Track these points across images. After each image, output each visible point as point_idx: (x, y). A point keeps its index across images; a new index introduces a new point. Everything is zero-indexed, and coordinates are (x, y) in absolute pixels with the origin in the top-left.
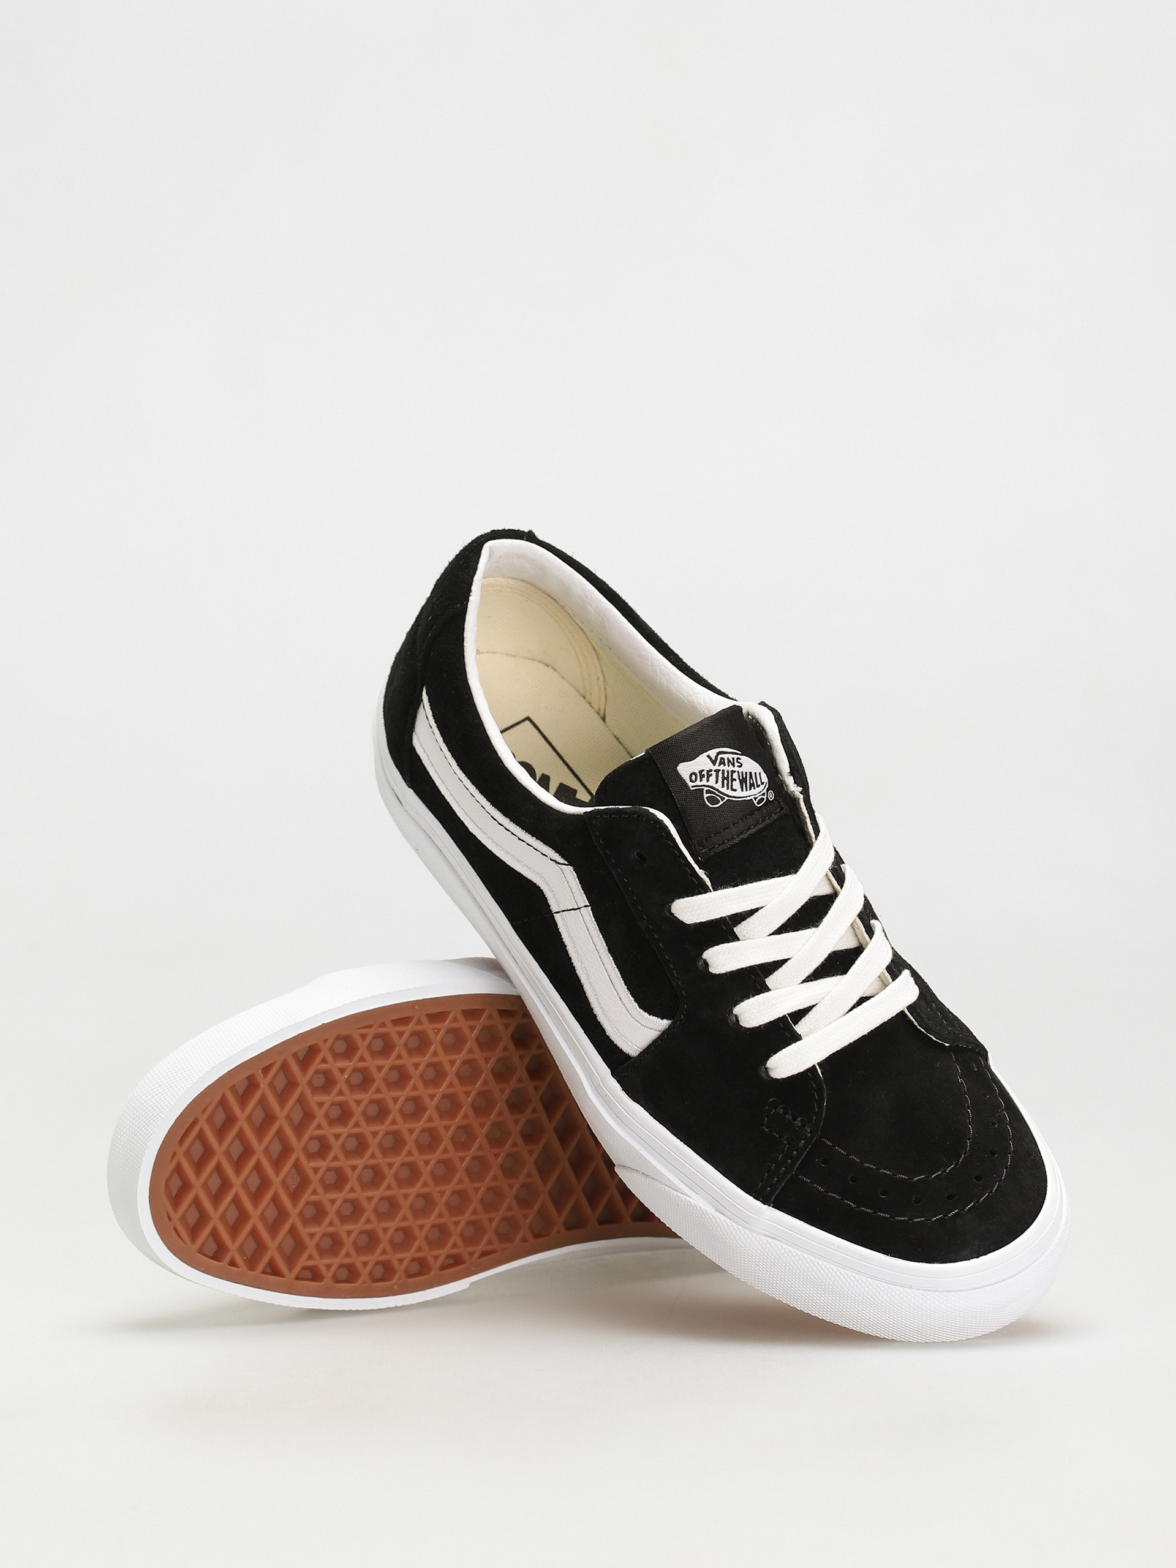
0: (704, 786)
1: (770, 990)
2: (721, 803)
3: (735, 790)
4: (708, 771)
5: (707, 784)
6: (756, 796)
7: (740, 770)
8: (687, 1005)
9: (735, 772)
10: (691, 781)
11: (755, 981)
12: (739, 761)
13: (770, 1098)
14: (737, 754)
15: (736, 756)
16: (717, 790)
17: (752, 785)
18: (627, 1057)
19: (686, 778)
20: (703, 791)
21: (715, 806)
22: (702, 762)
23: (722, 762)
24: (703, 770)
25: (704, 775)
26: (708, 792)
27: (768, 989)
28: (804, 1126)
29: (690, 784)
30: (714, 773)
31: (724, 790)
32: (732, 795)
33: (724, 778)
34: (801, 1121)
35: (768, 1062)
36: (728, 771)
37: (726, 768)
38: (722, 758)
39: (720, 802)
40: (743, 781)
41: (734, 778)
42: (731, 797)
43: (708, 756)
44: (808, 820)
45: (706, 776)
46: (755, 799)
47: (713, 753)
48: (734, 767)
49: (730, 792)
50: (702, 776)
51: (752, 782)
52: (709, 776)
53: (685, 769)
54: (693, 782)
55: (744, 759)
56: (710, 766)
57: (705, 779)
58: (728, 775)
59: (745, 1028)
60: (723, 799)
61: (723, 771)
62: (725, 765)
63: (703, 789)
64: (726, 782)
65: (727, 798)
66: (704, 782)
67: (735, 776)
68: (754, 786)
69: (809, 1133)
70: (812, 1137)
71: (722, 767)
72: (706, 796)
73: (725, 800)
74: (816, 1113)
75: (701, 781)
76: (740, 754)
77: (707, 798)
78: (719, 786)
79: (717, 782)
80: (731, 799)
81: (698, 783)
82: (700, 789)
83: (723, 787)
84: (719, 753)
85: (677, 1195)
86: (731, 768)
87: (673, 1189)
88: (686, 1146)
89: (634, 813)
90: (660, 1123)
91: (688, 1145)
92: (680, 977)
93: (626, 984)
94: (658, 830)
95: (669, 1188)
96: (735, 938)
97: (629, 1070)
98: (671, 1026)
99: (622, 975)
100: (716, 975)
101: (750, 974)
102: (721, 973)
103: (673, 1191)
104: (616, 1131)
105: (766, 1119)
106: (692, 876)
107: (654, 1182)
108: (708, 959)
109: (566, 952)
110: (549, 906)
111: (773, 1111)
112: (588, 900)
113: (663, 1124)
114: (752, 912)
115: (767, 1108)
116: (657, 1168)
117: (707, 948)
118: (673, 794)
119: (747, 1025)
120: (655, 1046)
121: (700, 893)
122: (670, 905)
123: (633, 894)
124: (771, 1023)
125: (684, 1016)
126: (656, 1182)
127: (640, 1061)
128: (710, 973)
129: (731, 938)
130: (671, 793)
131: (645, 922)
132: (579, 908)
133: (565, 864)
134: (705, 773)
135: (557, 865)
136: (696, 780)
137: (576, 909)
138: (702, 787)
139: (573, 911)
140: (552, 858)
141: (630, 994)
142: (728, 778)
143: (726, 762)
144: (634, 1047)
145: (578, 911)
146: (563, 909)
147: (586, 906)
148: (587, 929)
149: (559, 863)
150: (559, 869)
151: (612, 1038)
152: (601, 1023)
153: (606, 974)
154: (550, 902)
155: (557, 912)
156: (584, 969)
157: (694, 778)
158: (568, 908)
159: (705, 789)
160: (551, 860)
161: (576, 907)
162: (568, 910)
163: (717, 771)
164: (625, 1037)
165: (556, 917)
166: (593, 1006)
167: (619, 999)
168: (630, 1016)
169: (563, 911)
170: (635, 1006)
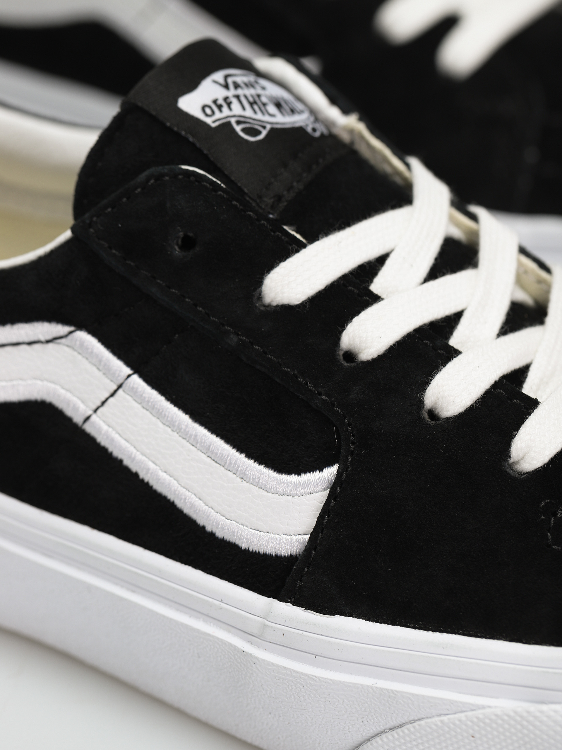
0: (228, 117)
1: (460, 353)
2: (264, 133)
3: (274, 116)
4: (225, 100)
5: (231, 114)
6: (305, 123)
7: (267, 93)
9: (260, 95)
10: (207, 115)
12: (257, 83)
13: (540, 503)
15: (252, 79)
16: (250, 118)
17: (292, 111)
18: (291, 559)
19: (198, 114)
21: (258, 138)
22: (210, 90)
24: (217, 99)
25: (221, 105)
26: (238, 123)
29: (209, 121)
30: (235, 101)
31: (260, 116)
32: (273, 121)
33: (251, 104)
35: (510, 449)
37: (247, 92)
38: (234, 82)
39: (261, 132)
40: (278, 106)
41: (263, 101)
42: (272, 123)
43: (215, 82)
45: (225, 105)
46: (307, 126)
47: (219, 76)
48: (256, 90)
49: (268, 118)
50: (220, 107)
52: (229, 104)
53: (190, 104)
54: (211, 116)
56: (223, 92)
57: (225, 109)
58: (254, 98)
59: (453, 417)
60: (264, 127)
61: (246, 96)
62: (243, 89)
63: (230, 122)
65: (268, 127)
66: (226, 111)
67: (264, 99)
68: (295, 111)
71: (240, 92)
72: (238, 129)
73: (267, 129)
75: (221, 111)
77: (241, 131)
78: (249, 113)
79: (243, 108)
80: (274, 126)
81: (218, 115)
82: (225, 123)
83: (255, 112)
84: (226, 77)
85: (466, 716)
86: (252, 91)
87: (455, 714)
88: (445, 635)
89: (148, 180)
90: (388, 624)
91: (448, 632)
92: (320, 390)
93: (240, 450)
94: (197, 183)
95: (447, 714)
96: (376, 298)
97: (302, 576)
98: (339, 474)
99: (228, 441)
100: (374, 360)
101: (422, 341)
102: (380, 354)
103: (457, 716)
104: (325, 678)
105: (549, 534)
106: (274, 232)
107: (419, 725)
108: (352, 343)
109: (127, 470)
110: (69, 420)
111: (553, 520)
112: (128, 363)
113: (393, 622)
114: (382, 260)
115: (543, 517)
116: (417, 695)
117: (343, 327)
118: (191, 139)
119: (456, 411)
120: (329, 512)
121: (297, 251)
122: (260, 289)
123: (196, 305)
124: (488, 393)
125: (353, 443)
126: (423, 722)
127: (315, 549)
128: (363, 362)
129: (370, 300)
130: (187, 140)
131: (232, 336)
132: (120, 386)
133: (71, 333)
134: (221, 102)
135: (59, 343)
136: (213, 113)
137: (115, 392)
138: (228, 120)
139: (111, 400)
140: (49, 337)
141: (255, 462)
142: (255, 102)
143: (242, 85)
144: (295, 538)
145: (120, 391)
146: (94, 407)
147: (129, 376)
148: (145, 411)
149: (61, 337)
150: (66, 348)
151: (254, 547)
152: (225, 538)
153: (204, 457)
154: (69, 412)
155: (88, 418)
156: (165, 474)
157: (208, 111)
158: (103, 399)
159: (233, 121)
160: (48, 342)
161: (115, 387)
162: (103, 403)
163: (238, 97)
164: (275, 532)
165: (88, 428)
166: (201, 522)
167: (240, 480)
168: (270, 494)
169: (95, 411)
170: (270, 475)
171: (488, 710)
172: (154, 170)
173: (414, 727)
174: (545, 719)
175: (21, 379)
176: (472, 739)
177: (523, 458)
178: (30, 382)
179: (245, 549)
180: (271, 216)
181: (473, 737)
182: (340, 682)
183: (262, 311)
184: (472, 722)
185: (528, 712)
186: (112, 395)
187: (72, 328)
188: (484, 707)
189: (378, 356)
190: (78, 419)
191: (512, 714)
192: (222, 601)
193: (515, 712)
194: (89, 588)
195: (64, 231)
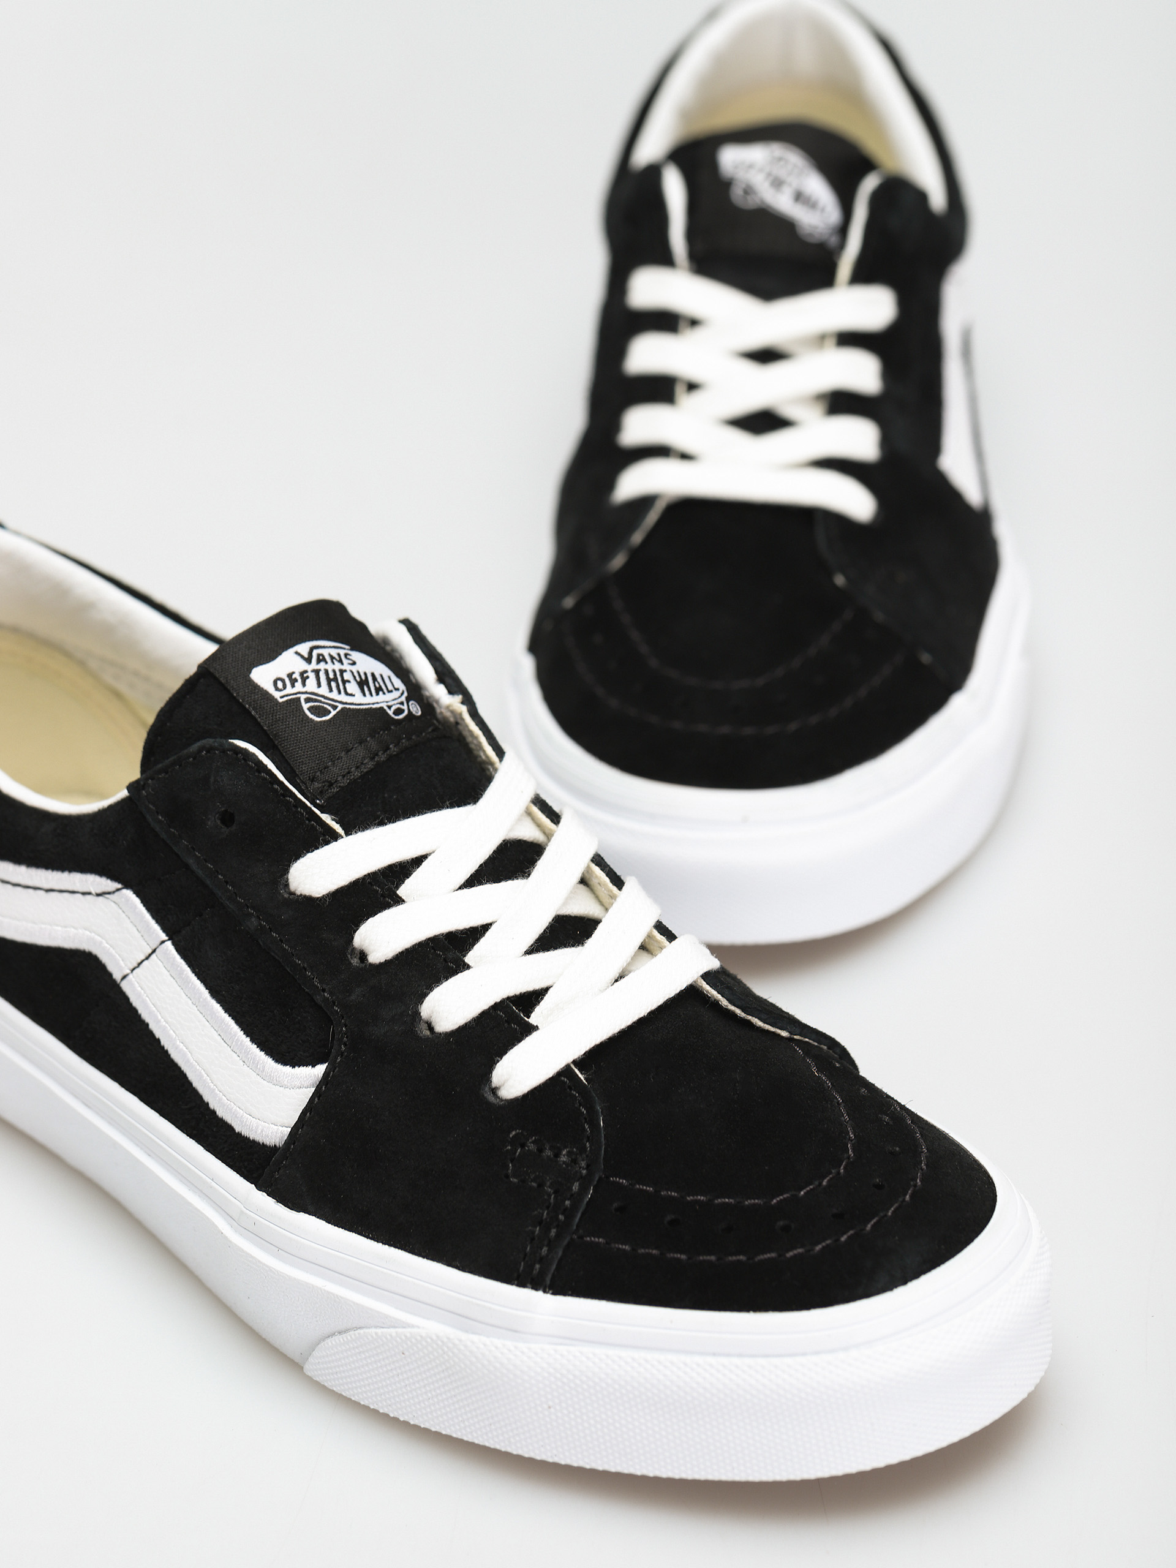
0: (299, 693)
1: (474, 968)
2: (333, 713)
3: (352, 695)
4: (302, 674)
5: (304, 690)
6: (389, 704)
7: (354, 669)
8: (346, 1026)
9: (345, 671)
10: (277, 689)
11: (445, 960)
12: (348, 657)
13: (510, 1132)
14: (344, 649)
15: (342, 652)
16: (322, 696)
17: (378, 690)
18: (275, 1149)
19: (267, 686)
20: (300, 701)
21: (324, 719)
22: (289, 661)
23: (321, 659)
24: (293, 673)
25: (296, 680)
26: (307, 700)
27: (468, 967)
28: (575, 1161)
29: (277, 695)
30: (312, 676)
31: (334, 695)
32: (349, 701)
33: (329, 681)
34: (569, 1154)
35: (494, 1073)
36: (334, 671)
37: (330, 667)
38: (319, 655)
39: (330, 712)
40: (362, 684)
41: (345, 678)
42: (346, 703)
43: (297, 653)
44: (483, 740)
45: (300, 680)
46: (390, 707)
47: (304, 648)
48: (342, 664)
49: (343, 698)
50: (293, 682)
51: (377, 685)
52: (304, 679)
53: (263, 676)
54: (281, 690)
55: (356, 656)
56: (303, 666)
57: (298, 685)
58: (335, 674)
59: (446, 1033)
60: (335, 707)
61: (327, 672)
62: (326, 663)
63: (299, 698)
64: (333, 684)
65: (340, 706)
66: (299, 686)
67: (347, 676)
68: (382, 690)
69: (583, 1169)
70: (590, 1174)
71: (322, 666)
72: (306, 706)
73: (338, 710)
74: (588, 1137)
75: (293, 686)
76: (348, 649)
77: (308, 709)
78: (324, 690)
79: (319, 685)
80: (348, 706)
81: (289, 690)
82: (294, 699)
83: (331, 690)
84: (312, 649)
85: (396, 1332)
86: (337, 666)
87: (388, 1328)
88: (392, 1249)
89: (200, 750)
90: (345, 1229)
91: (396, 1247)
92: (324, 986)
93: (247, 1034)
94: (243, 762)
95: (383, 1328)
96: (399, 901)
97: (280, 1169)
98: (326, 1074)
99: (238, 1022)
100: (381, 964)
101: (435, 951)
102: (387, 959)
103: (389, 1330)
104: (283, 1273)
105: (510, 1165)
106: (310, 821)
107: (359, 1334)
108: (363, 943)
109: (151, 1034)
110: (110, 975)
111: (519, 1150)
112: (164, 930)
113: (350, 1229)
114: (418, 861)
115: (509, 1148)
116: (357, 1304)
117: (357, 926)
118: (253, 713)
119: (447, 1027)
120: (311, 1110)
121: (327, 843)
122: (286, 877)
123: (227, 883)
124: (484, 1014)
125: (345, 1045)
126: (361, 1331)
127: (294, 1144)
128: (371, 965)
129: (392, 902)
130: (250, 713)
131: (253, 919)
132: (154, 951)
133: (118, 890)
134: (296, 676)
135: (108, 898)
136: (285, 687)
137: (150, 955)
138: (298, 695)
139: (146, 962)
140: (99, 891)
141: (258, 1047)
142: (335, 679)
143: (328, 659)
144: (281, 1128)
145: (154, 956)
146: (132, 967)
147: (163, 942)
148: (172, 979)
149: (109, 893)
150: (113, 904)
151: (245, 1132)
152: (224, 1118)
153: (215, 1034)
154: (111, 968)
155: (124, 977)
156: (182, 1045)
157: (280, 685)
158: (139, 961)
159: (303, 697)
160: (98, 895)
161: (150, 951)
162: (139, 964)
163: (317, 672)
164: (265, 1120)
165: (125, 986)
166: (206, 1098)
167: (242, 1063)
168: (265, 1082)
169: (132, 970)
170: (268, 1063)
171: (415, 1330)
172: (208, 742)
173: (355, 1335)
174: (462, 1348)
175: (74, 928)
176: (403, 1356)
177: (503, 1085)
178: (80, 931)
179: (239, 1132)
180: (318, 801)
181: (403, 1354)
182: (295, 1279)
183: (285, 898)
184: (401, 1338)
185: (460, 1341)
186: (147, 958)
187: (120, 886)
188: (413, 1326)
189: (386, 960)
190: (117, 976)
191: (434, 1338)
192: (213, 1180)
193: (438, 1337)
194: (115, 1144)
195: (120, 790)
